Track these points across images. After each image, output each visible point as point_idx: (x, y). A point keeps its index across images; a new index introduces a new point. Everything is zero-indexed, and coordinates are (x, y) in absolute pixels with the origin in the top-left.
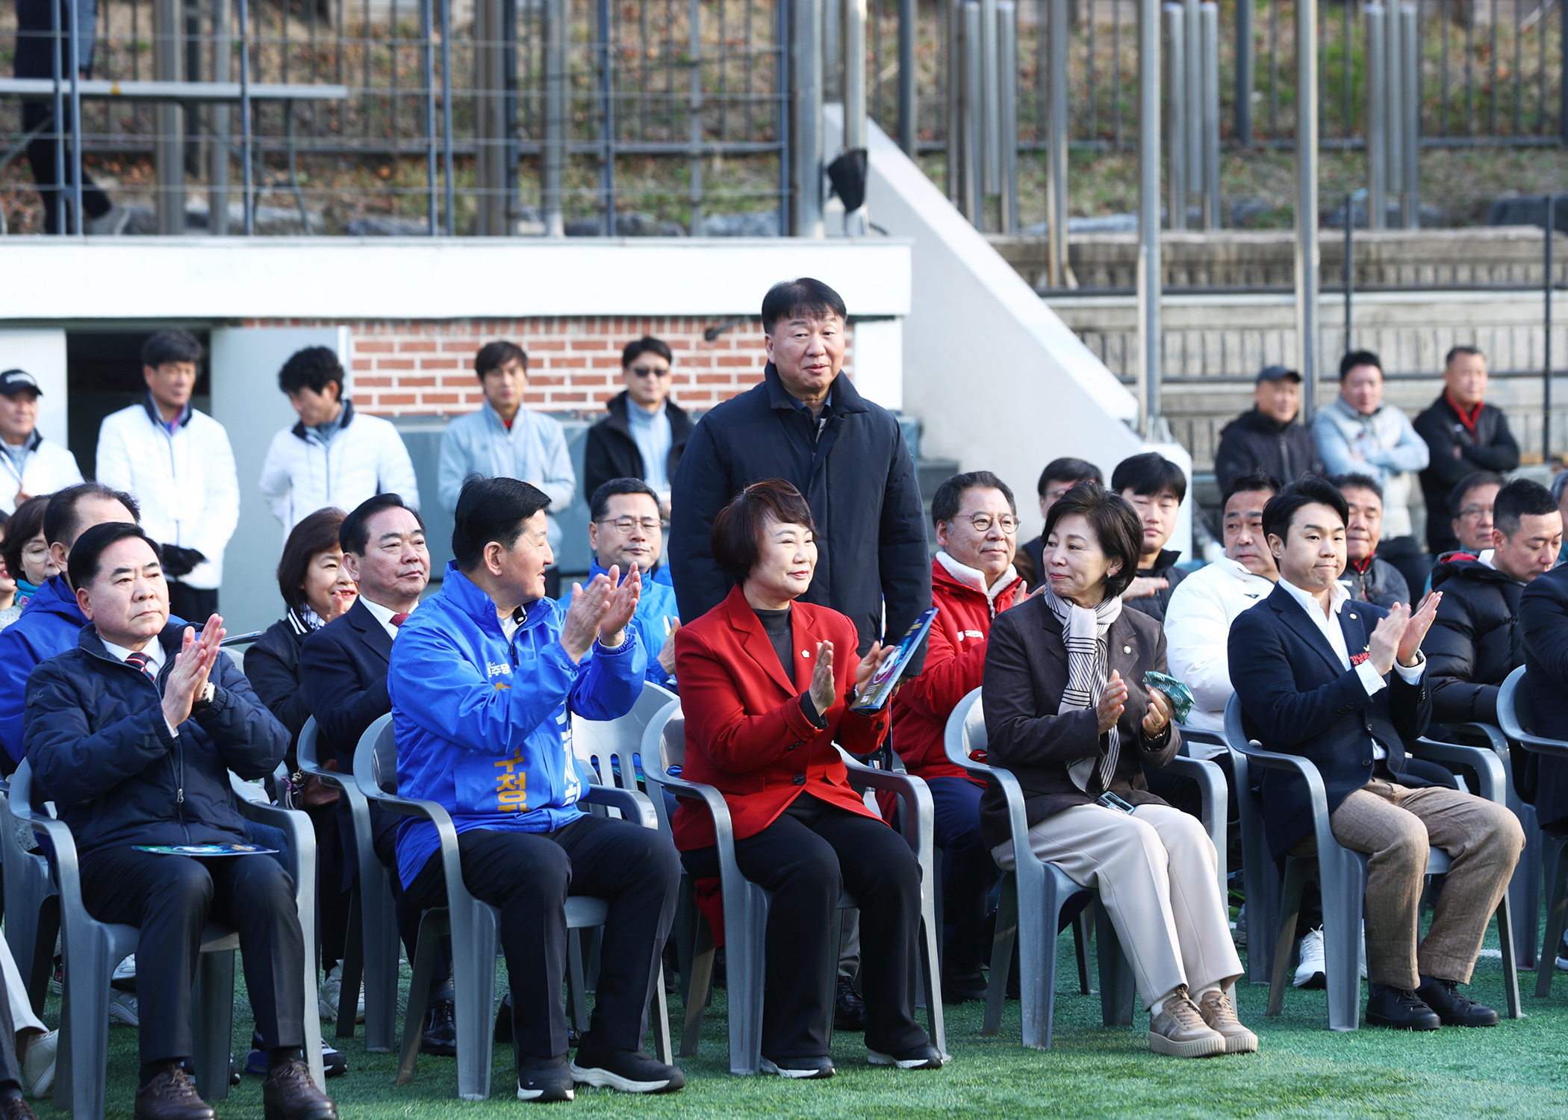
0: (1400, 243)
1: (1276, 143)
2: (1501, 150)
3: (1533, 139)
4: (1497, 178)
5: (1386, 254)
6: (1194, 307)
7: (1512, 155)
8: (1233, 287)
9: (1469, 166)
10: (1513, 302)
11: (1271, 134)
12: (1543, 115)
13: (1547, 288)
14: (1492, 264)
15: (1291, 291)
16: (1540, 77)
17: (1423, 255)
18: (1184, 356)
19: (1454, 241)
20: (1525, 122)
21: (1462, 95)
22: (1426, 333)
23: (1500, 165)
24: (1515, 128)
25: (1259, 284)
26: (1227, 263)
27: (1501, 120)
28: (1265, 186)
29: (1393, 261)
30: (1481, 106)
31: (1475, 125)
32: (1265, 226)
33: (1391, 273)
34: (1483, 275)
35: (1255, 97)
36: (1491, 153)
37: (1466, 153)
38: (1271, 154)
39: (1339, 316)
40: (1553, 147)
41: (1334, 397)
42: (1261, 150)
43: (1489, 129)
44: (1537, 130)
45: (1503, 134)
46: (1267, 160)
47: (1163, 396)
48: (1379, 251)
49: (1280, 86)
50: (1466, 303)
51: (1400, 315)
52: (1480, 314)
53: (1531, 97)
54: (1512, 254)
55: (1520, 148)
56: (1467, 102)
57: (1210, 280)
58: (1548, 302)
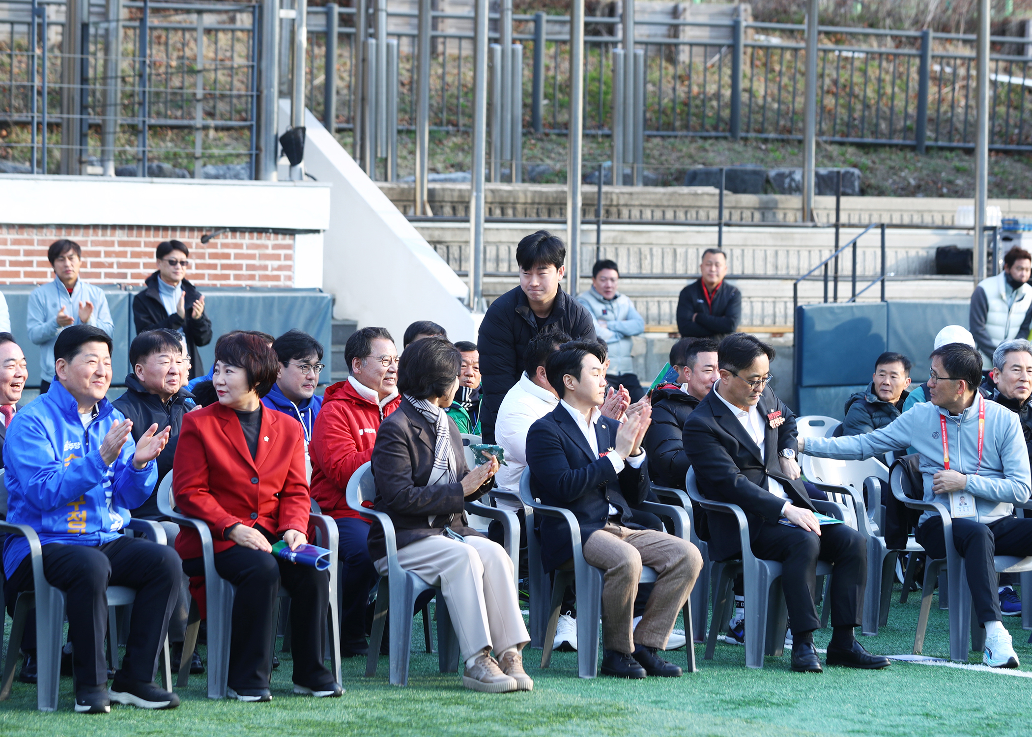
0: (631, 194)
1: (557, 131)
2: (693, 139)
3: (713, 134)
4: (691, 156)
5: (622, 202)
6: (504, 229)
7: (700, 142)
8: (528, 218)
9: (674, 149)
10: (699, 232)
11: (553, 126)
12: (719, 119)
13: (719, 225)
14: (687, 209)
15: (565, 222)
16: (718, 96)
17: (644, 203)
18: (498, 260)
19: (664, 194)
20: (708, 123)
21: (671, 105)
22: (646, 250)
23: (692, 148)
24: (702, 126)
25: (545, 217)
26: (525, 203)
27: (693, 121)
28: (549, 157)
29: (626, 205)
30: (682, 111)
31: (678, 124)
32: (548, 181)
33: (625, 213)
34: (681, 216)
35: (544, 102)
36: (687, 141)
37: (672, 140)
38: (554, 137)
39: (594, 239)
40: (725, 138)
41: (589, 288)
42: (547, 135)
43: (686, 127)
44: (715, 128)
45: (695, 130)
46: (551, 141)
47: (484, 284)
48: (618, 198)
49: (559, 96)
50: (670, 232)
51: (630, 238)
52: (679, 239)
53: (712, 107)
54: (699, 204)
55: (705, 138)
56: (673, 109)
57: (514, 215)
58: (720, 233)
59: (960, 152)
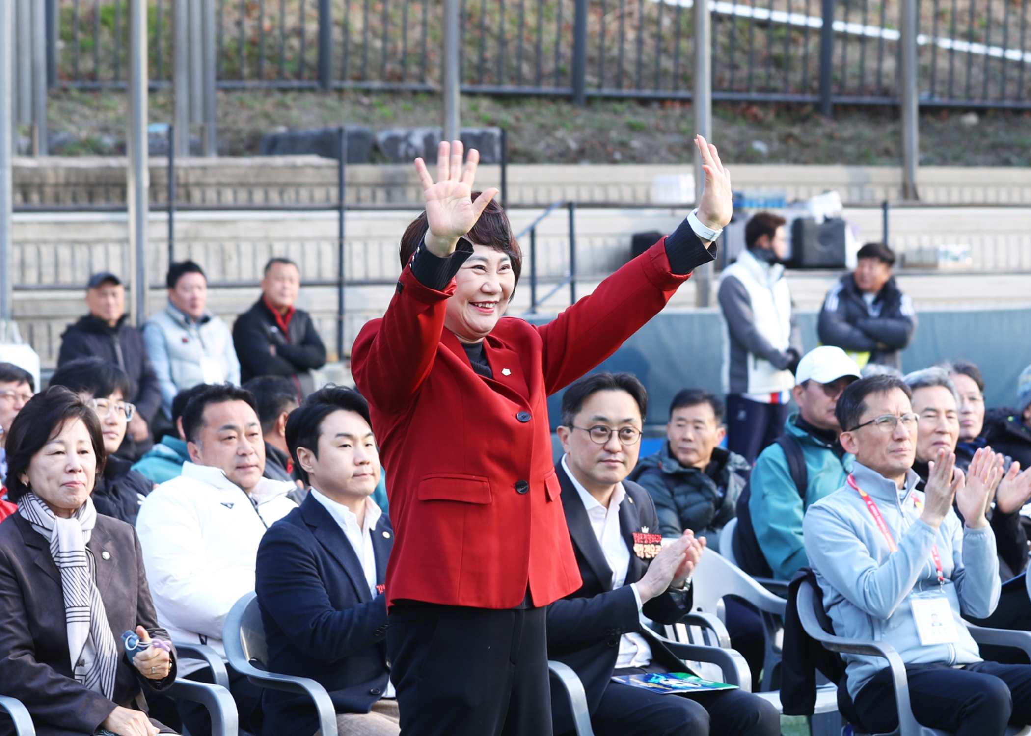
0: (204, 168)
1: (78, 84)
2: (268, 92)
3: (295, 83)
4: (267, 116)
5: (192, 179)
6: (31, 223)
7: (278, 96)
8: (61, 206)
9: (243, 105)
10: (304, 220)
11: (74, 77)
12: (303, 63)
13: (340, 208)
14: (282, 187)
15: (124, 210)
16: (299, 32)
17: (224, 180)
18: (23, 266)
19: (251, 167)
20: (289, 68)
21: (234, 45)
22: (230, 247)
23: (269, 105)
24: (280, 74)
25: (84, 203)
26: (56, 185)
27: (267, 67)
28: (70, 121)
29: (198, 184)
30: (250, 55)
31: (246, 71)
32: (72, 154)
33: (197, 195)
34: (275, 198)
35: (60, 44)
36: (260, 94)
37: (239, 94)
38: (75, 93)
39: (163, 231)
40: (312, 90)
41: (164, 303)
42: (65, 90)
43: (258, 74)
44: (298, 75)
45: (270, 79)
46: (71, 99)
47: (14, 301)
48: (187, 175)
49: (80, 36)
50: (264, 221)
51: (208, 231)
52: (276, 231)
53: (291, 48)
54: (300, 179)
55: (284, 90)
56: (239, 51)
57: (42, 200)
58: (341, 220)
59: (633, 104)
